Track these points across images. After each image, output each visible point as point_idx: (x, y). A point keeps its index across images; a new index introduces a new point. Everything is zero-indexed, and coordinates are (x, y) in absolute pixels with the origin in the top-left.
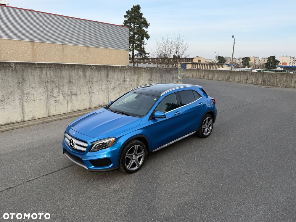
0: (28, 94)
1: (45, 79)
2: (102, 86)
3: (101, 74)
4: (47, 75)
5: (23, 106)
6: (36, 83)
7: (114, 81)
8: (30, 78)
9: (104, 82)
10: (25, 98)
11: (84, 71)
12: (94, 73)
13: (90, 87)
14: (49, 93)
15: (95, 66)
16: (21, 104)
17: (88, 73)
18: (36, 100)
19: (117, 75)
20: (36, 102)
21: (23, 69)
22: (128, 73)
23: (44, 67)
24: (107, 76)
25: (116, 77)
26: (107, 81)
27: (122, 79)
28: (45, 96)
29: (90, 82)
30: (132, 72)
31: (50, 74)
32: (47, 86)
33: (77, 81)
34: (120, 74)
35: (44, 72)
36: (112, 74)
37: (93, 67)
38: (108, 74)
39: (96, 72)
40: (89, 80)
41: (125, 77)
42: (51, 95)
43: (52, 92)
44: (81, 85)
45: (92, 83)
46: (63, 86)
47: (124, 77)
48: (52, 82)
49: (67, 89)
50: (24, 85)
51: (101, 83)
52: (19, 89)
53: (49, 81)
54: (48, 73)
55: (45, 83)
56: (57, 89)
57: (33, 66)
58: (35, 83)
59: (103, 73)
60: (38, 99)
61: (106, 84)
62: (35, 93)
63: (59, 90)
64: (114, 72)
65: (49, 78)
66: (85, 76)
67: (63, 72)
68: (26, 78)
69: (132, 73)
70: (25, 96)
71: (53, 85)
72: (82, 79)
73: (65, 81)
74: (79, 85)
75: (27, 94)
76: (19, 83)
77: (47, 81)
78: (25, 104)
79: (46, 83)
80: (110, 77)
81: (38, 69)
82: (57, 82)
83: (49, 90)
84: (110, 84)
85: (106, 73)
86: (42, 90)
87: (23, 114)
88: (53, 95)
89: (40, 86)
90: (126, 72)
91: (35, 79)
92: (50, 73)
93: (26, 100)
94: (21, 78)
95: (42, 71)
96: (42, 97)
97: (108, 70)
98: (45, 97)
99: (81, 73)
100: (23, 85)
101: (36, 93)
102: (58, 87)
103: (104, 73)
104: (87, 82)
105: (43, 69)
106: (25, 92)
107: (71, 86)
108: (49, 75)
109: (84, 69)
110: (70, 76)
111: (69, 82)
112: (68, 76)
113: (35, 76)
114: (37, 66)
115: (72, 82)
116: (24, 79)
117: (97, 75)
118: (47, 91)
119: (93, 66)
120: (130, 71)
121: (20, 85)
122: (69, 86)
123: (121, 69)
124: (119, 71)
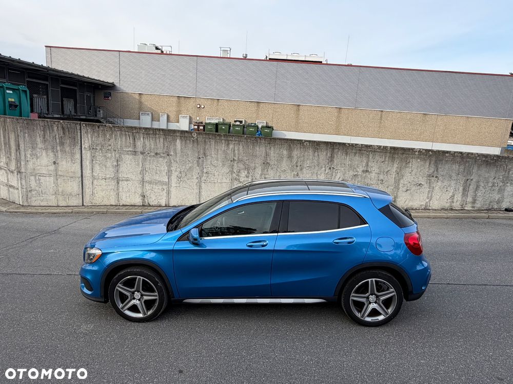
0: (208, 174)
1: (231, 156)
2: (319, 176)
3: (318, 155)
4: (234, 151)
5: (200, 188)
6: (219, 160)
7: (344, 169)
8: (213, 153)
9: (324, 169)
10: (203, 178)
11: (290, 149)
12: (306, 153)
13: (296, 173)
14: (234, 175)
15: (310, 141)
16: (198, 184)
17: (296, 153)
18: (216, 182)
19: (351, 160)
20: (216, 185)
21: (205, 141)
22: (377, 157)
23: (231, 139)
24: (331, 159)
25: (348, 162)
26: (330, 168)
27: (361, 167)
28: (228, 179)
29: (297, 166)
30: (385, 157)
31: (238, 150)
32: (233, 165)
33: (276, 163)
34: (357, 158)
35: (231, 146)
36: (339, 157)
37: (307, 144)
38: (332, 157)
39: (310, 151)
40: (297, 163)
41: (369, 163)
42: (236, 179)
43: (238, 175)
44: (283, 169)
45: (301, 169)
46: (255, 169)
47: (367, 165)
48: (240, 161)
49: (260, 173)
50: (205, 161)
51: (318, 171)
52: (198, 166)
53: (236, 159)
54: (236, 148)
55: (230, 161)
56: (246, 172)
57: (218, 138)
58: (217, 160)
59: (323, 155)
60: (219, 181)
61: (326, 172)
62: (216, 174)
63: (248, 173)
64: (347, 154)
65: (237, 156)
66: (290, 157)
67: (258, 149)
68: (208, 153)
69: (387, 159)
70: (204, 175)
71: (242, 166)
72: (284, 161)
73: (259, 162)
74: (279, 170)
75: (206, 172)
76: (199, 158)
77: (234, 159)
78: (203, 185)
79: (231, 161)
80: (335, 161)
81: (223, 141)
82: (247, 162)
83: (235, 171)
84: (334, 174)
85: (329, 155)
86: (226, 170)
87: (199, 197)
88: (239, 179)
89: (224, 165)
90: (371, 156)
91: (219, 155)
92: (239, 148)
93: (205, 180)
94: (202, 151)
95: (228, 145)
96: (225, 180)
97: (333, 149)
98: (228, 181)
99: (285, 152)
100: (203, 161)
101: (218, 173)
102: (248, 169)
103: (325, 153)
104: (293, 166)
105: (230, 142)
106: (205, 170)
107: (266, 170)
108: (236, 152)
109: (290, 146)
110: (267, 155)
111: (264, 163)
112: (263, 155)
113: (219, 150)
114: (223, 138)
115: (268, 163)
116: (205, 154)
117: (311, 157)
118: (232, 172)
119: (306, 141)
120: (381, 154)
121: (200, 160)
122: (263, 170)
123: (360, 150)
124: (355, 153)
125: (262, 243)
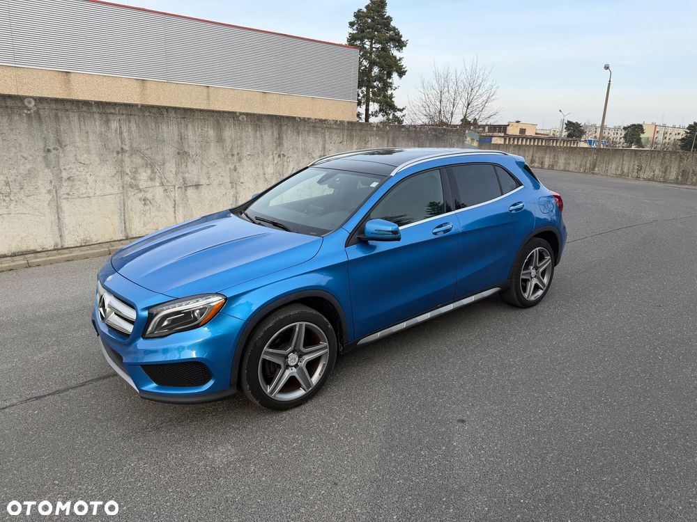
0: (73, 181)
1: (116, 143)
2: (266, 169)
3: (262, 136)
4: (121, 133)
5: (59, 210)
6: (93, 151)
7: (298, 156)
8: (78, 139)
9: (271, 157)
10: (63, 191)
11: (219, 128)
12: (244, 134)
13: (232, 167)
14: (127, 179)
15: (247, 114)
16: (53, 204)
17: (229, 133)
18: (92, 195)
19: (304, 141)
20: (94, 200)
21: (56, 116)
22: (335, 137)
23: (113, 111)
24: (279, 141)
25: (301, 145)
26: (279, 156)
27: (317, 152)
28: (116, 187)
29: (233, 155)
30: (343, 135)
31: (129, 131)
32: (122, 161)
33: (198, 151)
34: (311, 138)
35: (114, 125)
36: (291, 139)
37: (243, 119)
38: (280, 138)
39: (250, 130)
40: (232, 149)
41: (327, 146)
42: (131, 186)
43: (134, 178)
44: (211, 161)
45: (240, 160)
46: (164, 164)
47: (324, 148)
48: (134, 151)
49: (174, 170)
50: (62, 155)
51: (263, 160)
52: (48, 166)
53: (126, 148)
54: (125, 129)
55: (115, 155)
56: (149, 171)
57: (85, 109)
58: (89, 152)
59: (268, 135)
60: (98, 193)
61: (275, 162)
62: (90, 179)
63: (153, 172)
64: (298, 133)
65: (127, 142)
66: (220, 140)
67: (165, 128)
68: (66, 139)
69: (345, 138)
70: (65, 184)
71: (138, 160)
72: (212, 148)
73: (169, 151)
74: (205, 163)
75: (69, 179)
76: (49, 151)
77: (122, 149)
78: (65, 205)
79: (118, 153)
80: (285, 145)
81: (97, 116)
82: (148, 152)
83: (128, 171)
84: (285, 164)
85: (276, 135)
86: (108, 170)
87: (60, 229)
88: (137, 186)
89: (103, 161)
90: (327, 133)
91: (91, 144)
92: (130, 127)
93: (68, 194)
94: (52, 137)
95: (108, 121)
96: (109, 190)
97: (280, 126)
98: (115, 190)
99: (211, 133)
100: (58, 157)
101: (93, 177)
102: (151, 165)
103: (270, 134)
104: (226, 156)
105: (111, 117)
106: (65, 175)
107: (183, 165)
108: (126, 135)
109: (218, 122)
110: (182, 138)
111: (179, 153)
112: (176, 138)
113: (90, 134)
114: (95, 109)
115: (186, 153)
116: (59, 142)
117: (251, 140)
118: (122, 173)
119: (241, 114)
120: (339, 131)
121: (51, 156)
122: (178, 165)
123: (314, 127)
124: (309, 132)
125: (444, 228)
